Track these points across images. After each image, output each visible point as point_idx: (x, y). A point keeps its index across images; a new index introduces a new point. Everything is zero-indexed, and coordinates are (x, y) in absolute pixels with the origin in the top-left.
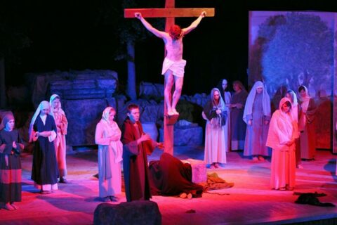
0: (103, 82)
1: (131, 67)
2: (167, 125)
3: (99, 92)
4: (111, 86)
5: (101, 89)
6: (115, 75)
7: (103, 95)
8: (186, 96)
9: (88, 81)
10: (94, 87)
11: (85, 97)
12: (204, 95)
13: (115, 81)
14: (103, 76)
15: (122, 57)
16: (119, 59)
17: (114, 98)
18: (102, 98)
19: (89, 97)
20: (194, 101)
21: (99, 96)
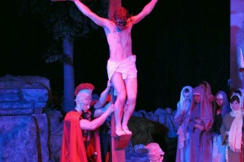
0: (29, 92)
1: (69, 72)
2: (117, 149)
3: (25, 106)
4: (40, 98)
5: (26, 102)
6: (47, 82)
7: (30, 111)
8: (144, 112)
9: (8, 91)
10: (17, 98)
11: (5, 112)
12: (169, 110)
13: (46, 91)
14: (30, 84)
15: (57, 59)
16: (52, 61)
17: (45, 115)
18: (29, 115)
19: (11, 112)
20: (155, 119)
21: (24, 111)
